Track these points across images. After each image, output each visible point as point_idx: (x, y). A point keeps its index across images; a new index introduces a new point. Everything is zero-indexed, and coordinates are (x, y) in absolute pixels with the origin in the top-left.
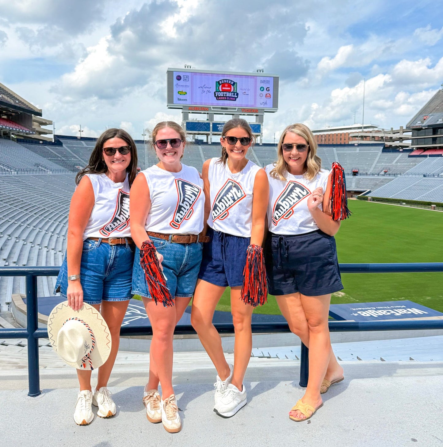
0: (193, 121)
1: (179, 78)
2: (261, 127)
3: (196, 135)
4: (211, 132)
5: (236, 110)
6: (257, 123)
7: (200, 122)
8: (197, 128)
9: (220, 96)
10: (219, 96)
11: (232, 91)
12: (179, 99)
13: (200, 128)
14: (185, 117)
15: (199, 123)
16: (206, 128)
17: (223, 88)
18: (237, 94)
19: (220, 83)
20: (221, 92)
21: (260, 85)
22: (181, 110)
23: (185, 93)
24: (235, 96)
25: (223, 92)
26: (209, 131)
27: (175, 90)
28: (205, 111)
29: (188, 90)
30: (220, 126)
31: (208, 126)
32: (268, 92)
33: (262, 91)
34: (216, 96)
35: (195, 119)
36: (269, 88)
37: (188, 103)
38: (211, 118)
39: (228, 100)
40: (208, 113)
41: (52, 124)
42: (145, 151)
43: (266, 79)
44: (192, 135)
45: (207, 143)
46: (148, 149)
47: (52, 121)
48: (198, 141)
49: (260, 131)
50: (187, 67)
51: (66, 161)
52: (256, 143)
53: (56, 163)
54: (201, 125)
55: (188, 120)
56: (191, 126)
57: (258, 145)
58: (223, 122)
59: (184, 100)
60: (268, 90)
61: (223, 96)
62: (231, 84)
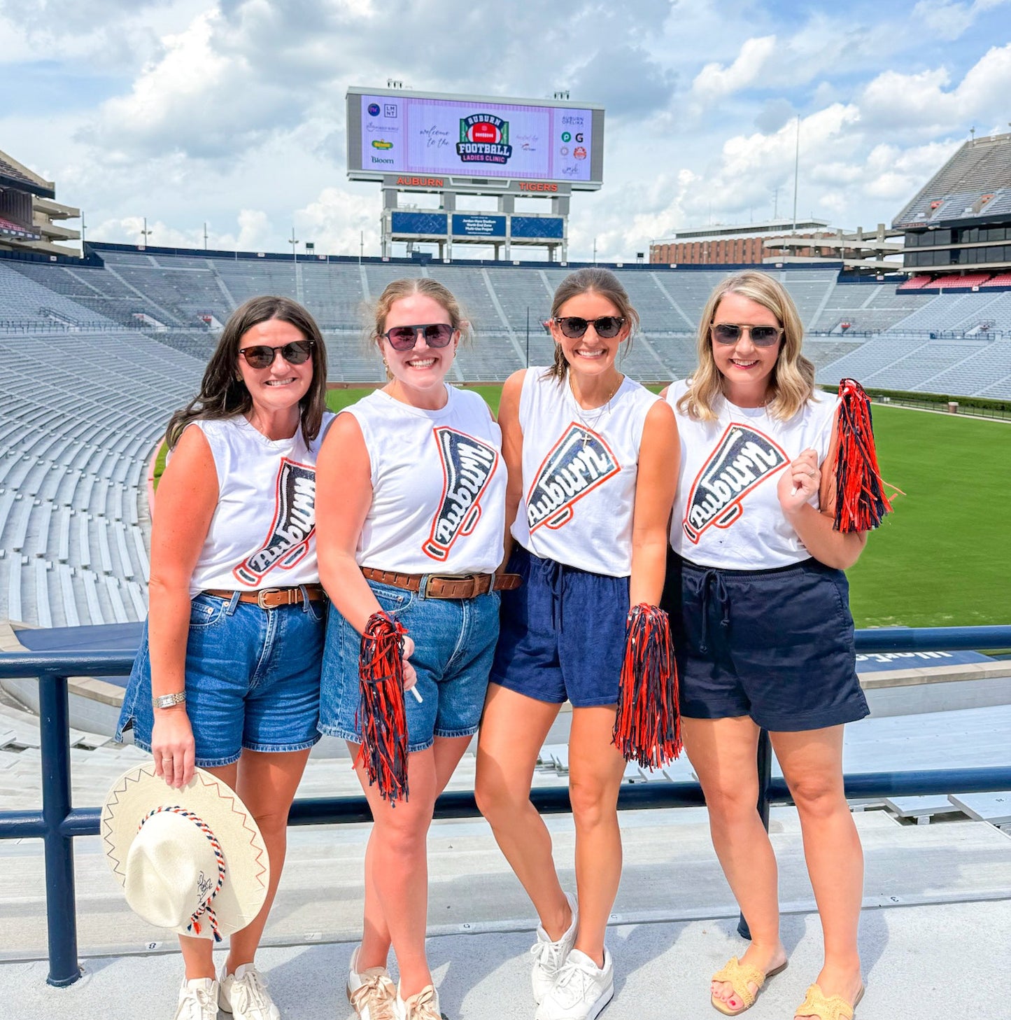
0: (407, 211)
1: (374, 110)
2: (565, 225)
3: (415, 243)
4: (449, 236)
5: (507, 186)
6: (556, 216)
7: (423, 212)
8: (418, 227)
9: (470, 152)
10: (467, 151)
11: (497, 141)
12: (374, 160)
13: (425, 226)
14: (390, 200)
15: (420, 215)
16: (437, 226)
17: (478, 135)
18: (510, 149)
19: (471, 122)
20: (471, 143)
21: (560, 128)
22: (380, 184)
23: (388, 145)
24: (505, 154)
25: (477, 143)
26: (445, 233)
27: (367, 137)
28: (435, 186)
29: (395, 138)
30: (469, 221)
31: (443, 222)
32: (581, 144)
33: (567, 141)
34: (461, 152)
35: (412, 206)
36: (582, 134)
37: (398, 169)
38: (449, 202)
39: (489, 162)
40: (441, 193)
41: (78, 217)
42: (297, 280)
43: (575, 114)
44: (406, 243)
45: (439, 262)
46: (305, 274)
47: (78, 210)
48: (418, 257)
49: (562, 233)
50: (392, 85)
51: (112, 303)
52: (554, 261)
53: (89, 307)
54: (426, 218)
55: (396, 207)
56: (404, 223)
57: (557, 265)
58: (477, 214)
59: (387, 161)
60: (579, 139)
61: (478, 153)
62: (496, 126)
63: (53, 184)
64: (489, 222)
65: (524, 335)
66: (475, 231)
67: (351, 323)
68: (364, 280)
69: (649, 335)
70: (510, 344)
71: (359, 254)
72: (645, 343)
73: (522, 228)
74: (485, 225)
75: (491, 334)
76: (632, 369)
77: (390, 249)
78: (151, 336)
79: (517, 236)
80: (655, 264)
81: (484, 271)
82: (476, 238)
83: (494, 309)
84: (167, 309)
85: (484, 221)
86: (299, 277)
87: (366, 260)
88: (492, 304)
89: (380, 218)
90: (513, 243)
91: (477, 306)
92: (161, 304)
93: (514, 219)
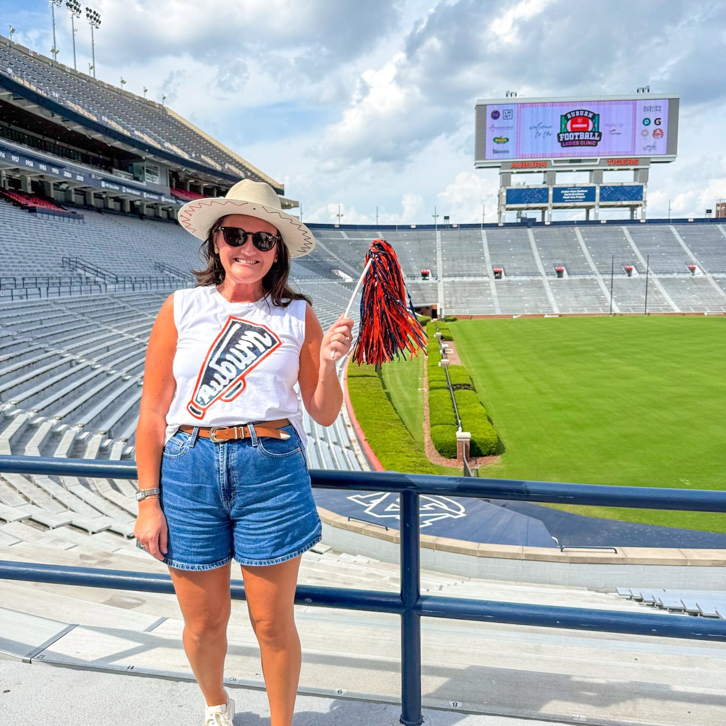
0: (518, 187)
1: (495, 115)
2: (644, 190)
3: (523, 211)
4: (550, 204)
6: (637, 184)
7: (530, 187)
8: (526, 199)
9: (568, 139)
10: (566, 139)
11: (590, 130)
12: (495, 152)
13: (531, 198)
14: (505, 180)
15: (528, 189)
16: (541, 198)
17: (574, 126)
18: (600, 135)
19: (569, 116)
20: (569, 132)
21: (641, 115)
22: (498, 169)
23: (506, 140)
24: (596, 139)
25: (574, 132)
26: (547, 202)
27: (490, 135)
28: (540, 167)
29: (510, 134)
30: (566, 192)
31: (546, 194)
32: (658, 127)
33: (647, 125)
34: (561, 140)
35: (522, 183)
36: (660, 119)
37: (511, 158)
38: (551, 179)
39: (583, 145)
40: (545, 172)
41: (298, 207)
42: (437, 242)
43: (652, 103)
44: (517, 212)
45: (542, 224)
46: (443, 238)
47: (298, 202)
48: (525, 221)
49: (642, 197)
50: (509, 95)
51: (319, 263)
52: (635, 219)
53: (305, 266)
54: (533, 192)
55: (510, 185)
56: (515, 197)
57: (637, 222)
58: (572, 186)
59: (504, 152)
60: (658, 122)
61: (574, 140)
62: (589, 118)
63: (283, 185)
64: (582, 191)
65: (608, 277)
66: (570, 199)
67: (474, 272)
68: (485, 241)
69: (716, 275)
70: (597, 284)
71: (480, 222)
72: (712, 282)
73: (609, 195)
74: (579, 194)
75: (581, 277)
76: (700, 303)
77: (505, 216)
78: (342, 284)
79: (605, 201)
80: (721, 218)
81: (577, 230)
82: (571, 204)
83: (585, 258)
84: (353, 266)
85: (578, 191)
86: (439, 241)
87: (486, 226)
88: (583, 254)
89: (497, 194)
90: (601, 207)
91: (571, 256)
92: (349, 263)
93: (602, 188)
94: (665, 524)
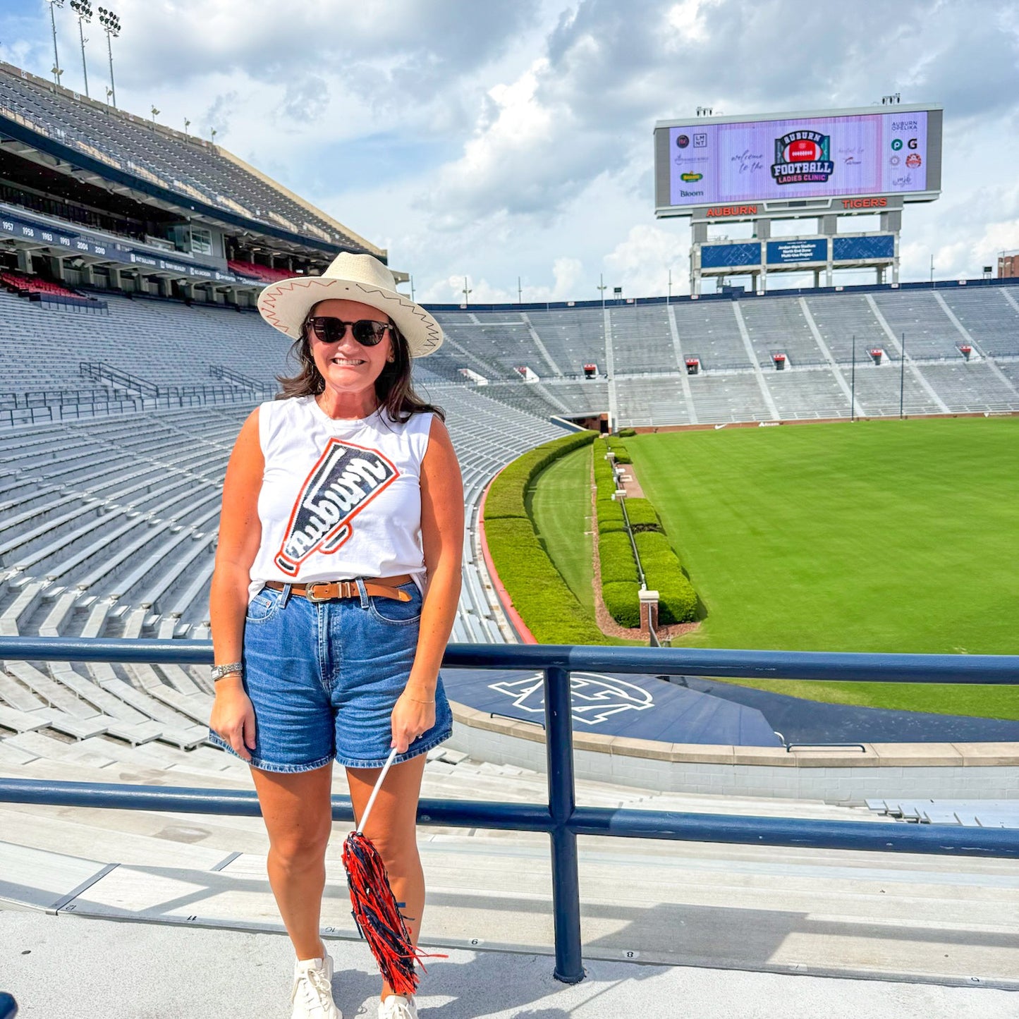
0: (718, 244)
1: (683, 142)
2: (896, 242)
3: (725, 278)
4: (763, 265)
5: (829, 206)
6: (885, 233)
7: (735, 243)
8: (729, 259)
9: (786, 173)
10: (783, 173)
11: (817, 158)
12: (684, 194)
13: (737, 258)
14: (700, 233)
15: (732, 246)
16: (750, 257)
17: (794, 154)
18: (831, 165)
19: (787, 141)
20: (787, 163)
21: (889, 135)
22: (689, 218)
23: (698, 177)
24: (826, 171)
25: (794, 163)
26: (759, 263)
27: (676, 170)
28: (748, 214)
29: (704, 168)
30: (785, 247)
31: (757, 252)
32: (913, 152)
33: (898, 149)
34: (777, 174)
35: (723, 238)
36: (916, 140)
37: (706, 200)
38: (763, 229)
39: (808, 181)
40: (755, 220)
41: (408, 281)
42: (606, 325)
43: (907, 118)
44: (716, 278)
45: (753, 294)
46: (613, 320)
47: (407, 275)
48: (729, 291)
49: (892, 252)
50: (702, 113)
51: (439, 360)
52: (883, 283)
54: (738, 249)
55: (706, 241)
56: (714, 257)
57: (887, 287)
58: (794, 239)
59: (696, 194)
60: (913, 144)
61: (795, 174)
62: (816, 142)
63: (385, 251)
64: (809, 246)
65: (848, 367)
66: (792, 258)
67: (660, 366)
68: (672, 321)
69: (999, 360)
70: (833, 377)
71: (665, 294)
72: (994, 368)
73: (846, 250)
74: (804, 251)
75: (810, 368)
76: (977, 399)
77: (700, 285)
78: (474, 389)
79: (840, 259)
80: (1006, 279)
81: (803, 301)
82: (794, 265)
83: (814, 341)
84: (487, 363)
85: (803, 246)
86: (607, 323)
87: (674, 300)
88: (812, 335)
89: (689, 254)
90: (836, 267)
91: (795, 339)
92: (482, 358)
93: (836, 241)
94: (933, 710)
